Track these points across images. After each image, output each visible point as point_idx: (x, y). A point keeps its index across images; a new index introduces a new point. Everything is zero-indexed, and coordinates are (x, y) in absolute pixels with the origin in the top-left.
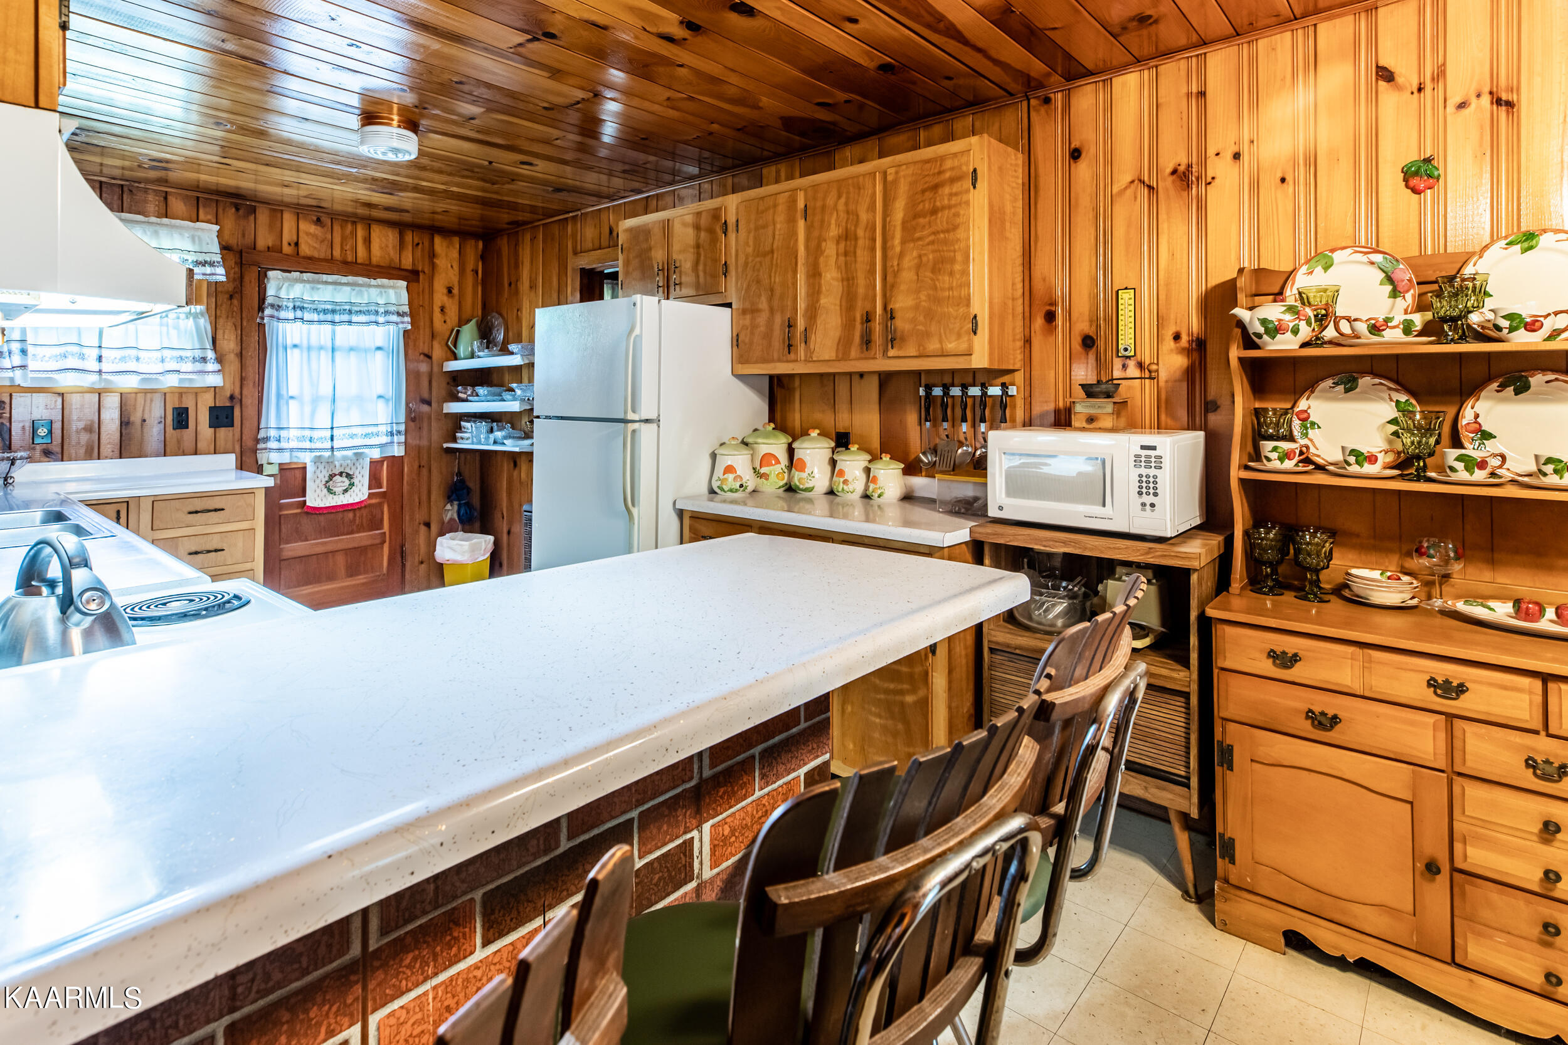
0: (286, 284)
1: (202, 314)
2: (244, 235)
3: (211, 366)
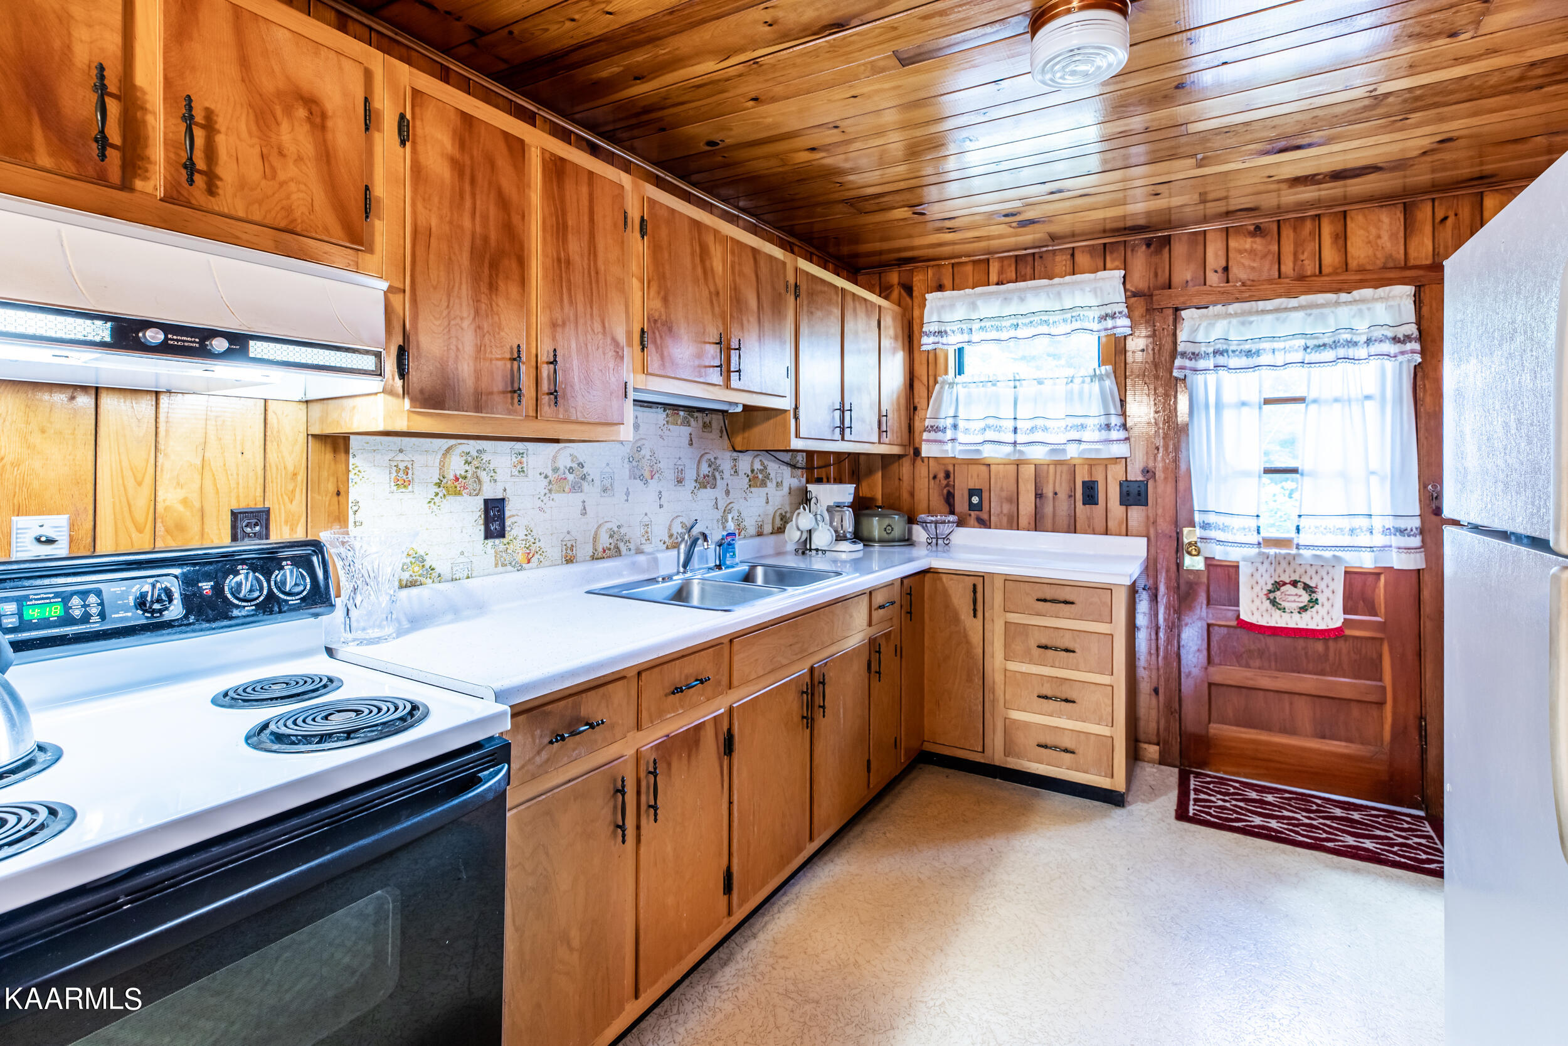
0: (1204, 324)
1: (1107, 375)
2: (1156, 275)
3: (1116, 434)
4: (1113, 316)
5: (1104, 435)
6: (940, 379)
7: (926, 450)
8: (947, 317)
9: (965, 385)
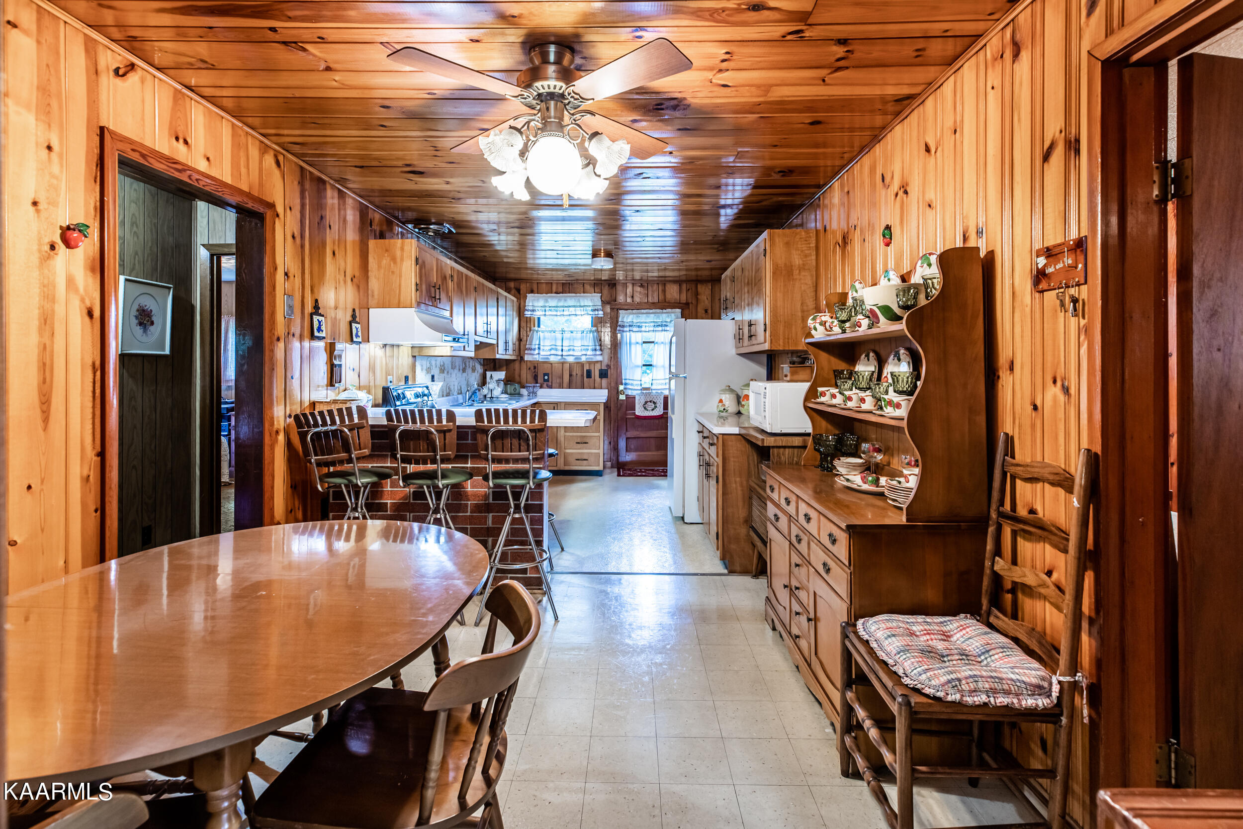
0: (626, 316)
2: (611, 296)
3: (598, 353)
4: (598, 310)
5: (594, 353)
8: (536, 304)
9: (543, 332)
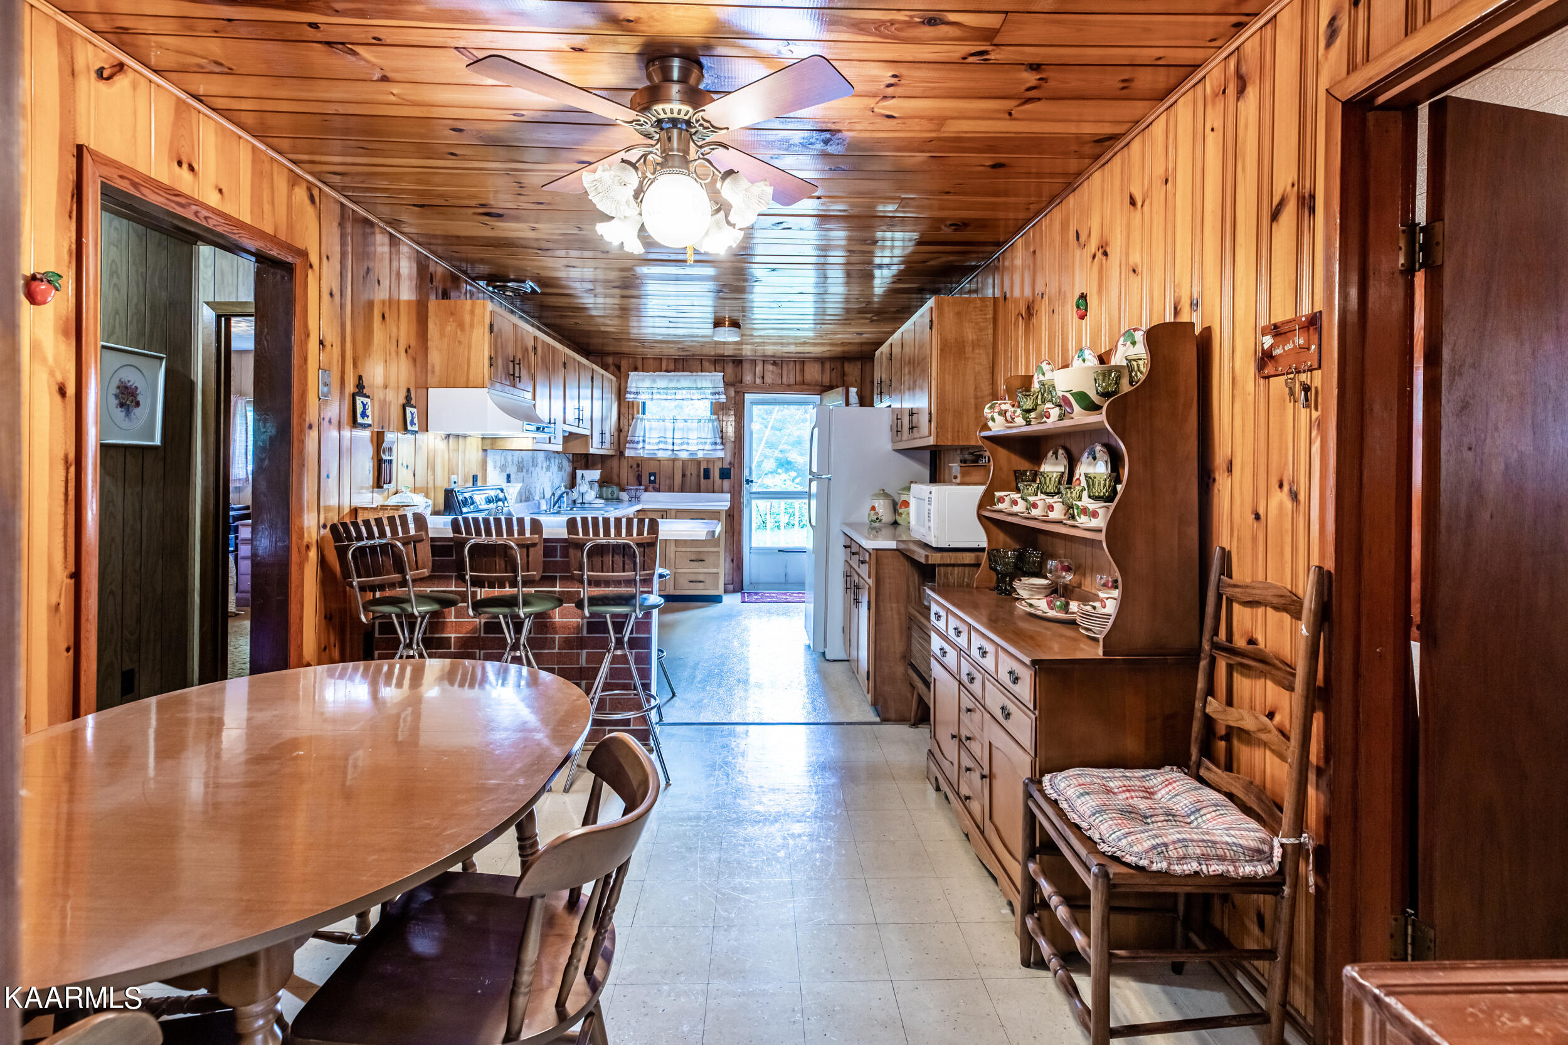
1: (715, 420)
2: (736, 376)
3: (720, 447)
4: (719, 394)
5: (714, 447)
6: (636, 416)
7: (628, 453)
8: (640, 385)
9: (649, 420)
